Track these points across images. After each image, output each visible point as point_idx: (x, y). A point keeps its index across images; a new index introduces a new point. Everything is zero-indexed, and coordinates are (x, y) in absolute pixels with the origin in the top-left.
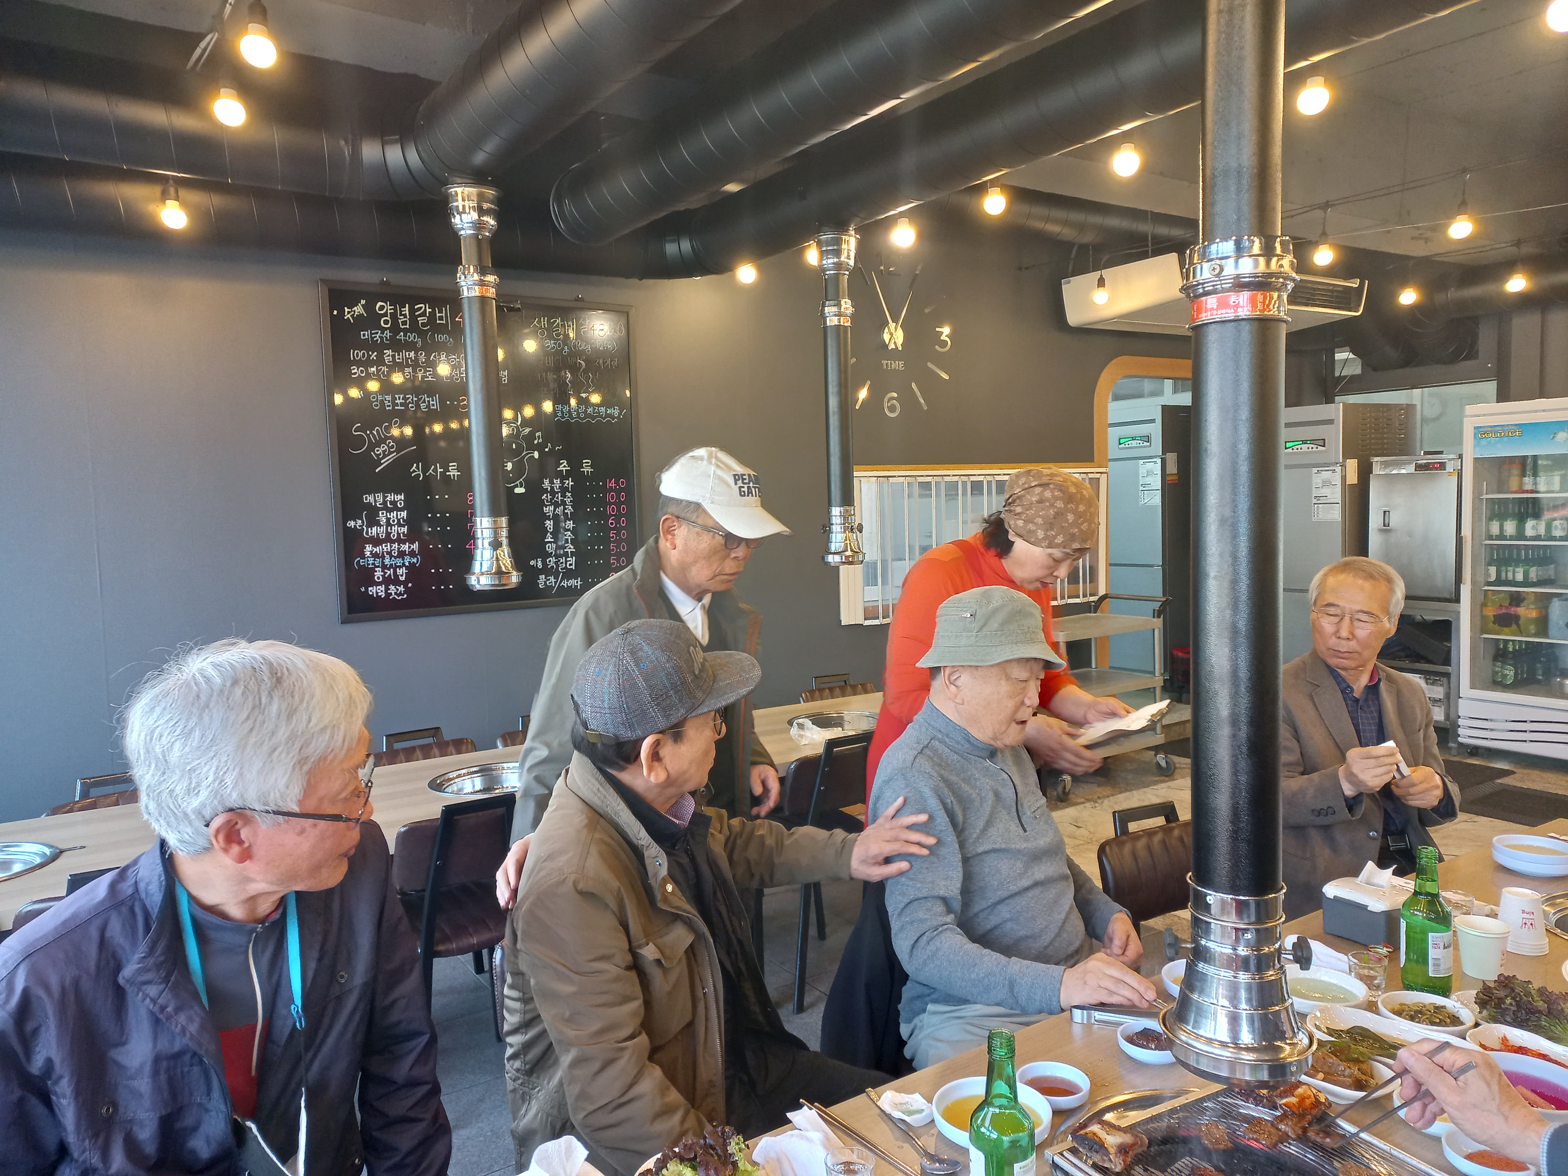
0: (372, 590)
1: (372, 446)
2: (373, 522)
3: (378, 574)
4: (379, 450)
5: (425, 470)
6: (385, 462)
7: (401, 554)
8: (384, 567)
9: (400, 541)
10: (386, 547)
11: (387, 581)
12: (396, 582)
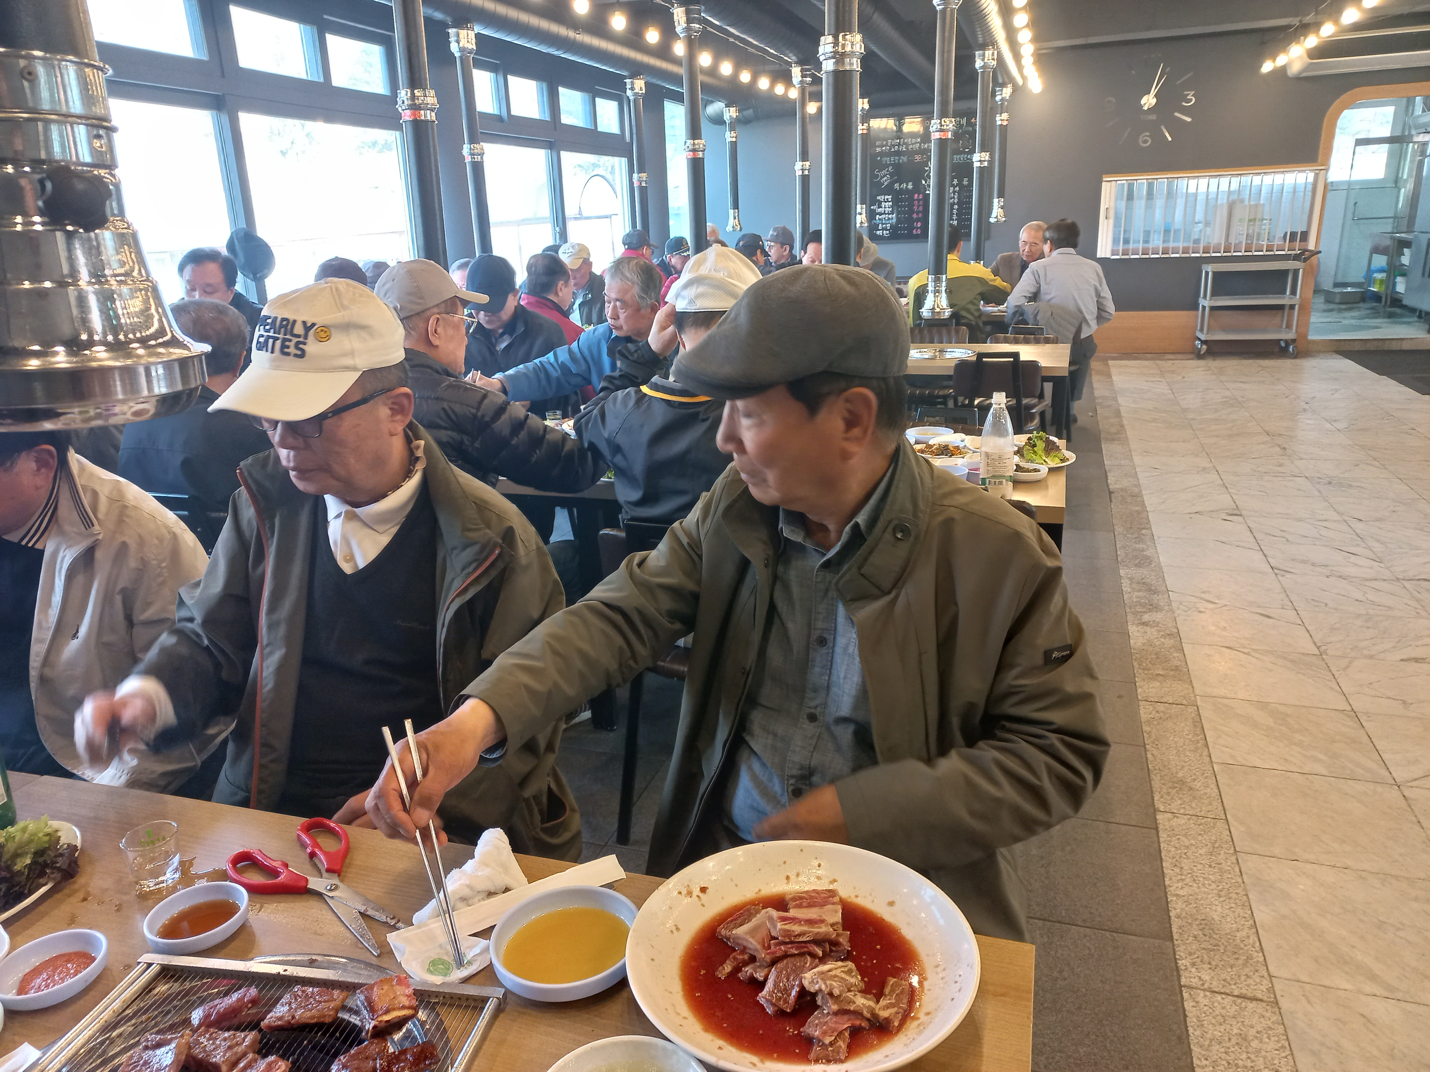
0: (878, 233)
1: (882, 178)
2: (880, 207)
3: (880, 227)
4: (884, 179)
5: (900, 186)
6: (886, 184)
7: (889, 219)
8: (883, 224)
9: (889, 214)
10: (884, 216)
11: (883, 229)
12: (887, 230)
